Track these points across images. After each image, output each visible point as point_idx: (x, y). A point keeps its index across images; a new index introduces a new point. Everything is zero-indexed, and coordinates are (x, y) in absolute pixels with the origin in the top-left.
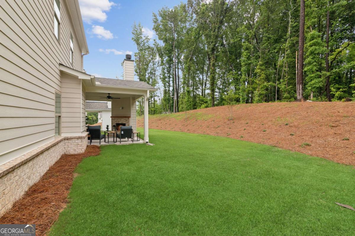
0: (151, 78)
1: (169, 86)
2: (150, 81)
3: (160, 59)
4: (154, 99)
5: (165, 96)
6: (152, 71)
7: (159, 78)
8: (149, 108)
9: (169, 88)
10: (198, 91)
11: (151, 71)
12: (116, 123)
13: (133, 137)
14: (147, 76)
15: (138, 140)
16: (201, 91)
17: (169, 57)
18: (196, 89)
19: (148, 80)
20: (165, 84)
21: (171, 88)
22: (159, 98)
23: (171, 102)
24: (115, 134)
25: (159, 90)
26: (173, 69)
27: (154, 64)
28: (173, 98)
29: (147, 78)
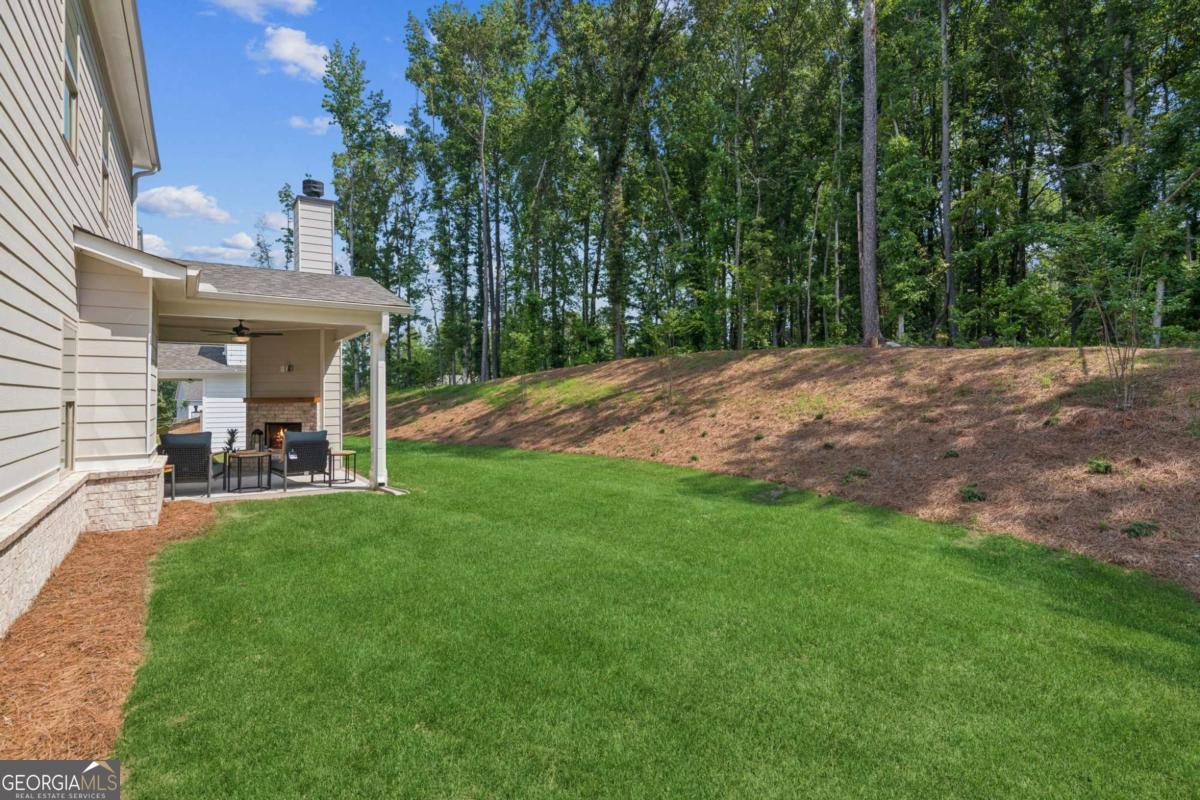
0: (398, 250)
1: (466, 283)
2: (393, 263)
3: (431, 184)
4: (408, 329)
5: (449, 318)
6: (400, 225)
7: (427, 252)
8: (389, 363)
9: (464, 290)
10: (570, 303)
11: (396, 224)
12: (265, 420)
13: (330, 469)
14: (381, 244)
15: (347, 480)
16: (581, 304)
17: (464, 178)
18: (562, 296)
19: (383, 260)
20: (448, 276)
21: (472, 292)
22: (429, 323)
23: (473, 340)
24: (266, 461)
25: (428, 297)
26: (480, 222)
27: (406, 201)
28: (479, 326)
29: (381, 251)
